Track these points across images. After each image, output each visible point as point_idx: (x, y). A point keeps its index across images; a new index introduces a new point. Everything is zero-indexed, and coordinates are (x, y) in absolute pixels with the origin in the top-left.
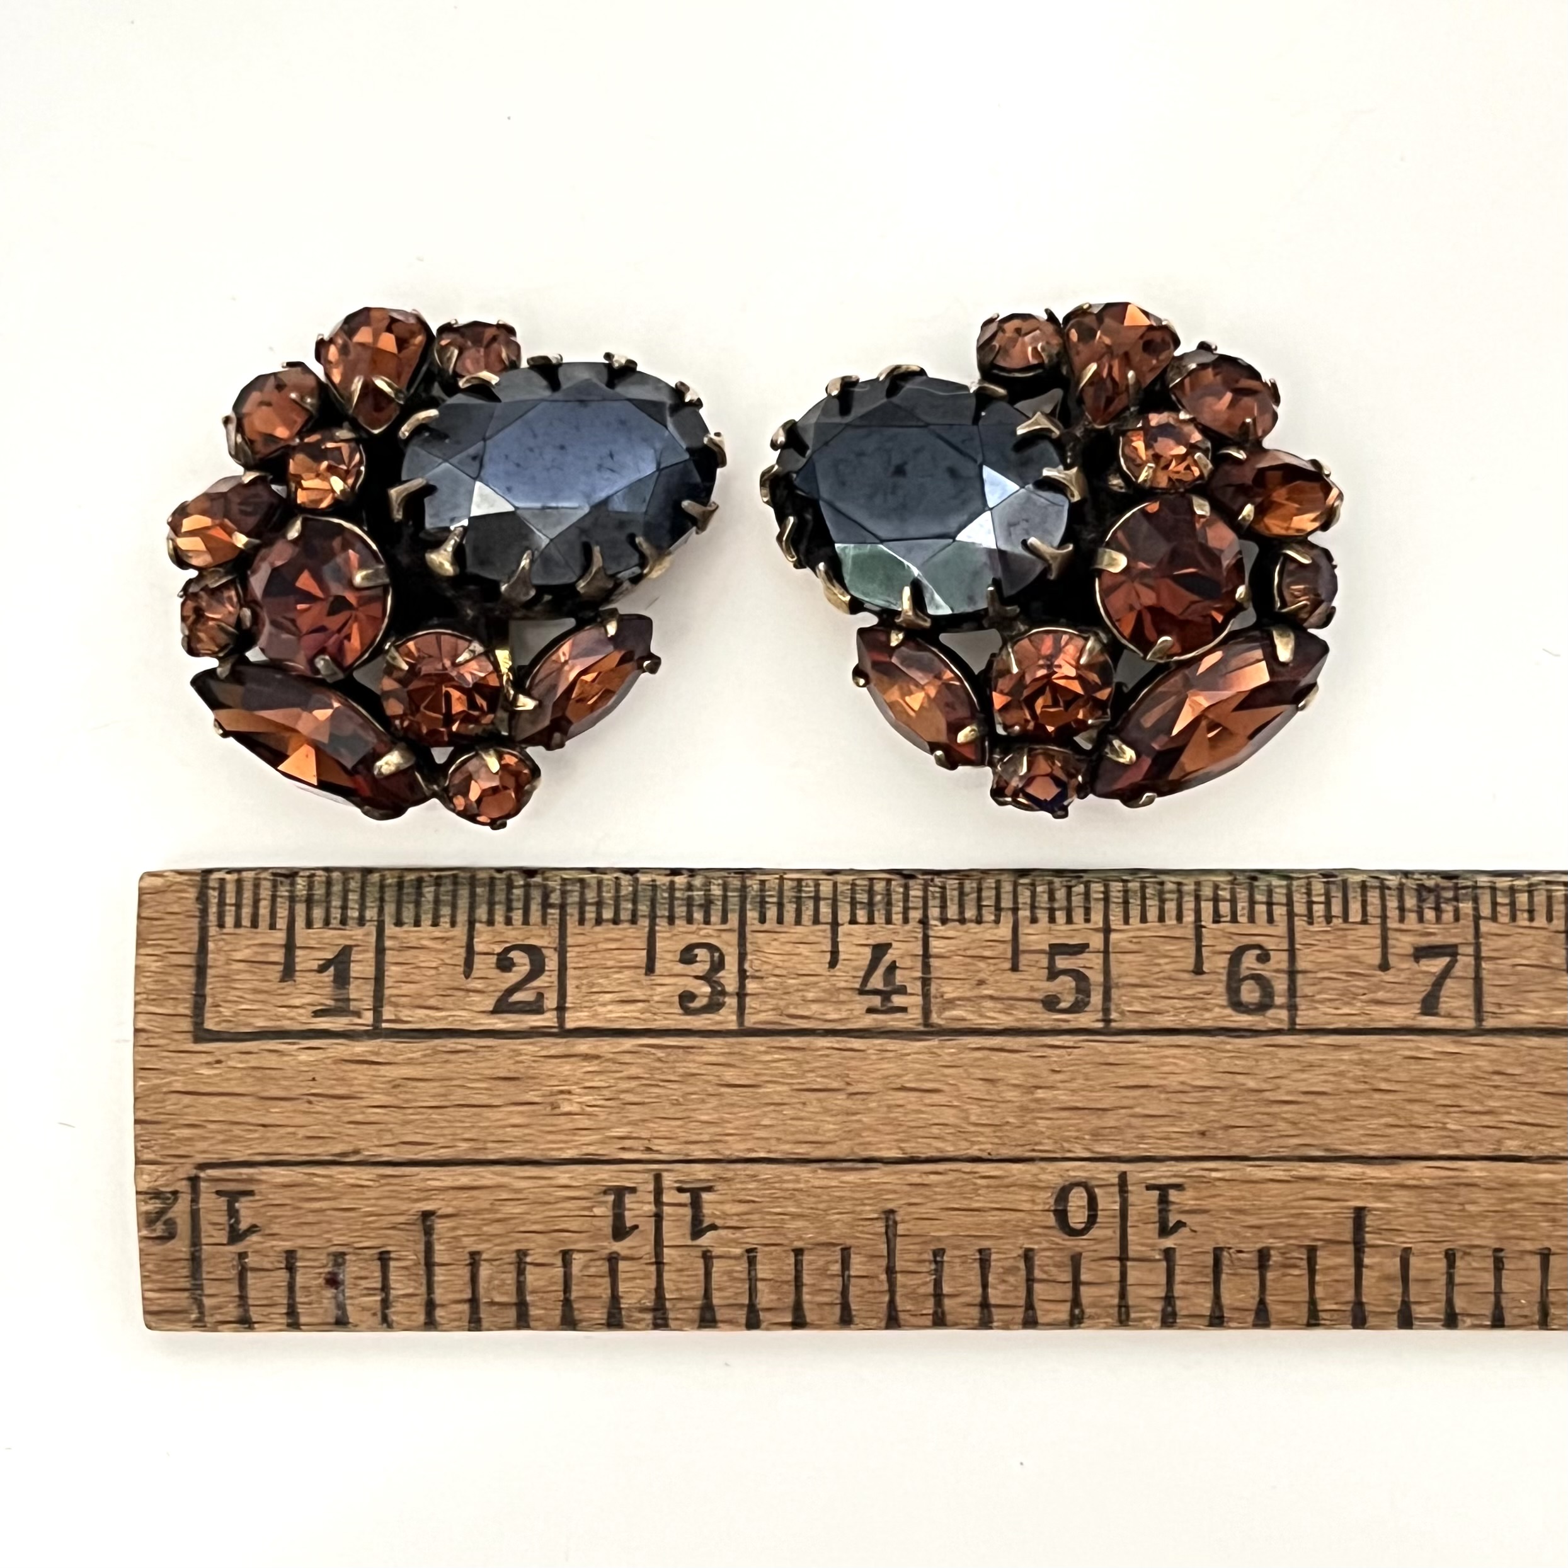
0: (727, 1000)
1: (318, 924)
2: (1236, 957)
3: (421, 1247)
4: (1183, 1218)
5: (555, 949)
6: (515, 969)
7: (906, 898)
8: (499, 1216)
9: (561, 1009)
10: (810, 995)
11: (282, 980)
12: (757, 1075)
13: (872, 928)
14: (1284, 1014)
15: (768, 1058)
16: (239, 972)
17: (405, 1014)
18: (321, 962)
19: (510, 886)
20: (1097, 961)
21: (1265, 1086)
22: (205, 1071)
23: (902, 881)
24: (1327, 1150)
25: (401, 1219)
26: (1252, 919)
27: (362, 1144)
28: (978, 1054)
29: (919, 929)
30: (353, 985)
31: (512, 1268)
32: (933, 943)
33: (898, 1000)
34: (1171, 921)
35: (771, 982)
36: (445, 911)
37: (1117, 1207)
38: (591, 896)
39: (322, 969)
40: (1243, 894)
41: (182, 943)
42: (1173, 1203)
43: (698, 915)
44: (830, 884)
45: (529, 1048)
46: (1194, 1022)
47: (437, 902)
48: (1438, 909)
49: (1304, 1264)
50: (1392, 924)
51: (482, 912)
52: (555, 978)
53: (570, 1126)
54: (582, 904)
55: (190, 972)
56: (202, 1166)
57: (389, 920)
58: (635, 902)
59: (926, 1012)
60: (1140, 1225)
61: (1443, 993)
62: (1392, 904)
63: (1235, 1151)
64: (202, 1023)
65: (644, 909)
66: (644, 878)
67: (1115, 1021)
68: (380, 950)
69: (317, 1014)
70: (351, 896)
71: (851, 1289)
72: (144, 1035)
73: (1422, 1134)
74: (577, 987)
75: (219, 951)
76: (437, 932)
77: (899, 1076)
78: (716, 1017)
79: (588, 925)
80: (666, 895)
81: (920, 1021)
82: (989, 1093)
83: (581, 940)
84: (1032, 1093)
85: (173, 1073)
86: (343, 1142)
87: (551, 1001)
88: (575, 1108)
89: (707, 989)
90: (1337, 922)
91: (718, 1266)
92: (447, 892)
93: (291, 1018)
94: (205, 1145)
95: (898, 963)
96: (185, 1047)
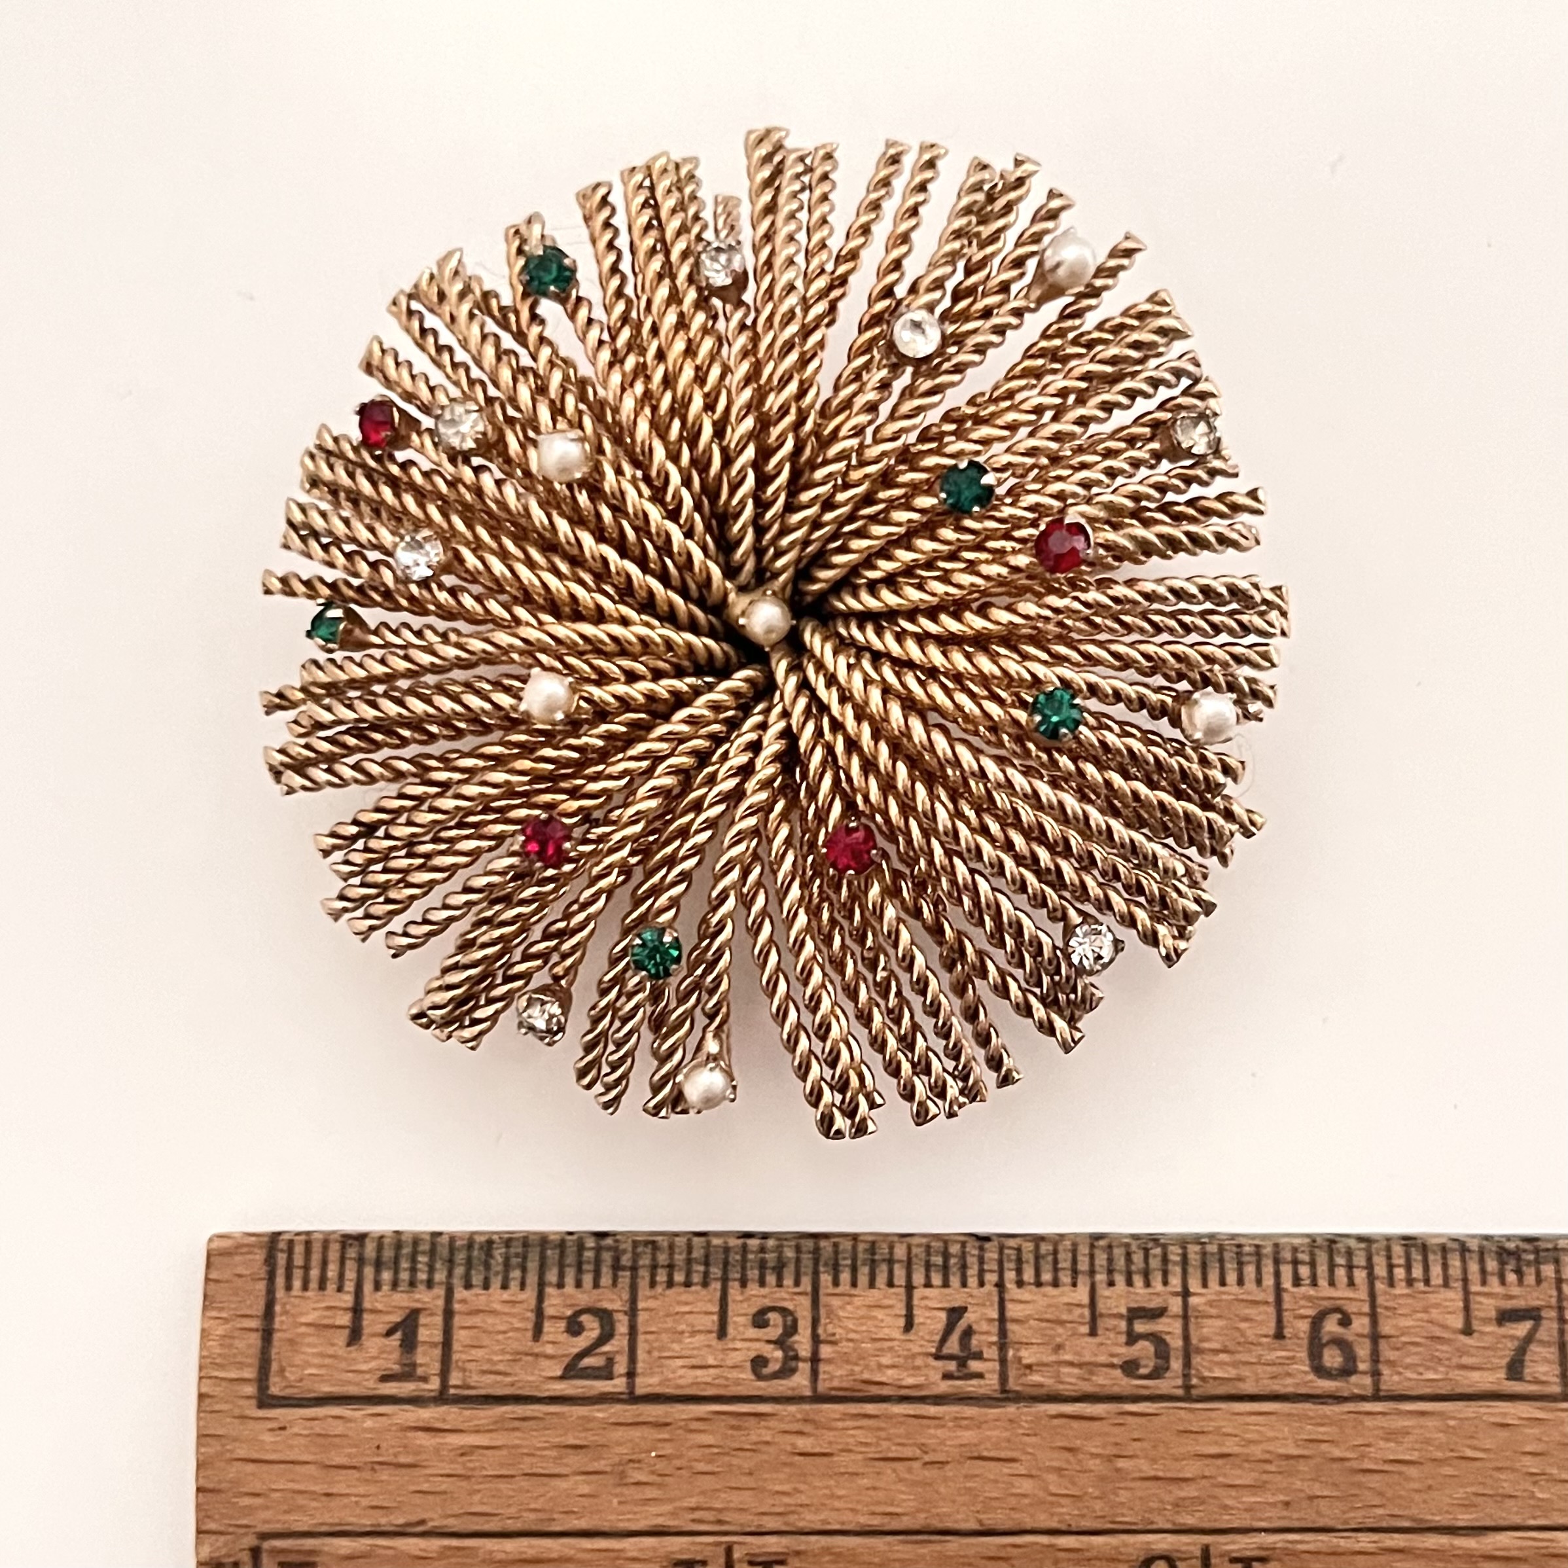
0: (801, 1365)
1: (386, 1286)
2: (1317, 1322)
5: (626, 1313)
6: (584, 1333)
7: (981, 1261)
9: (631, 1374)
10: (886, 1360)
11: (349, 1344)
12: (830, 1443)
13: (946, 1291)
14: (1368, 1380)
15: (840, 1424)
16: (303, 1335)
17: (474, 1379)
18: (388, 1327)
19: (581, 1247)
20: (1176, 1327)
21: (1348, 1455)
22: (268, 1438)
23: (977, 1244)
24: (1414, 1520)
26: (1332, 1283)
27: (426, 1515)
28: (1056, 1422)
29: (995, 1290)
30: (420, 1350)
32: (1009, 1306)
33: (975, 1365)
34: (1250, 1284)
35: (845, 1346)
36: (516, 1274)
38: (662, 1258)
39: (389, 1333)
40: (1322, 1258)
41: (251, 1306)
43: (771, 1279)
44: (904, 1247)
45: (600, 1413)
46: (1277, 1387)
47: (507, 1264)
48: (1519, 1272)
50: (1475, 1288)
51: (552, 1276)
52: (625, 1342)
53: (640, 1496)
54: (654, 1267)
55: (256, 1335)
56: (264, 1536)
57: (457, 1282)
58: (707, 1264)
59: (1003, 1378)
61: (1527, 1358)
62: (1474, 1267)
63: (1321, 1523)
64: (267, 1388)
65: (716, 1271)
66: (716, 1241)
67: (1193, 1387)
68: (448, 1314)
69: (385, 1378)
70: (421, 1258)
72: (208, 1401)
73: (1511, 1502)
74: (649, 1352)
75: (285, 1313)
76: (506, 1295)
77: (976, 1445)
78: (789, 1383)
79: (659, 1289)
80: (738, 1257)
81: (997, 1387)
82: (1068, 1462)
83: (651, 1304)
84: (1112, 1462)
85: (235, 1440)
86: (407, 1511)
87: (621, 1367)
88: (642, 1478)
89: (779, 1354)
92: (517, 1255)
93: (358, 1384)
94: (267, 1515)
95: (975, 1327)
96: (248, 1413)
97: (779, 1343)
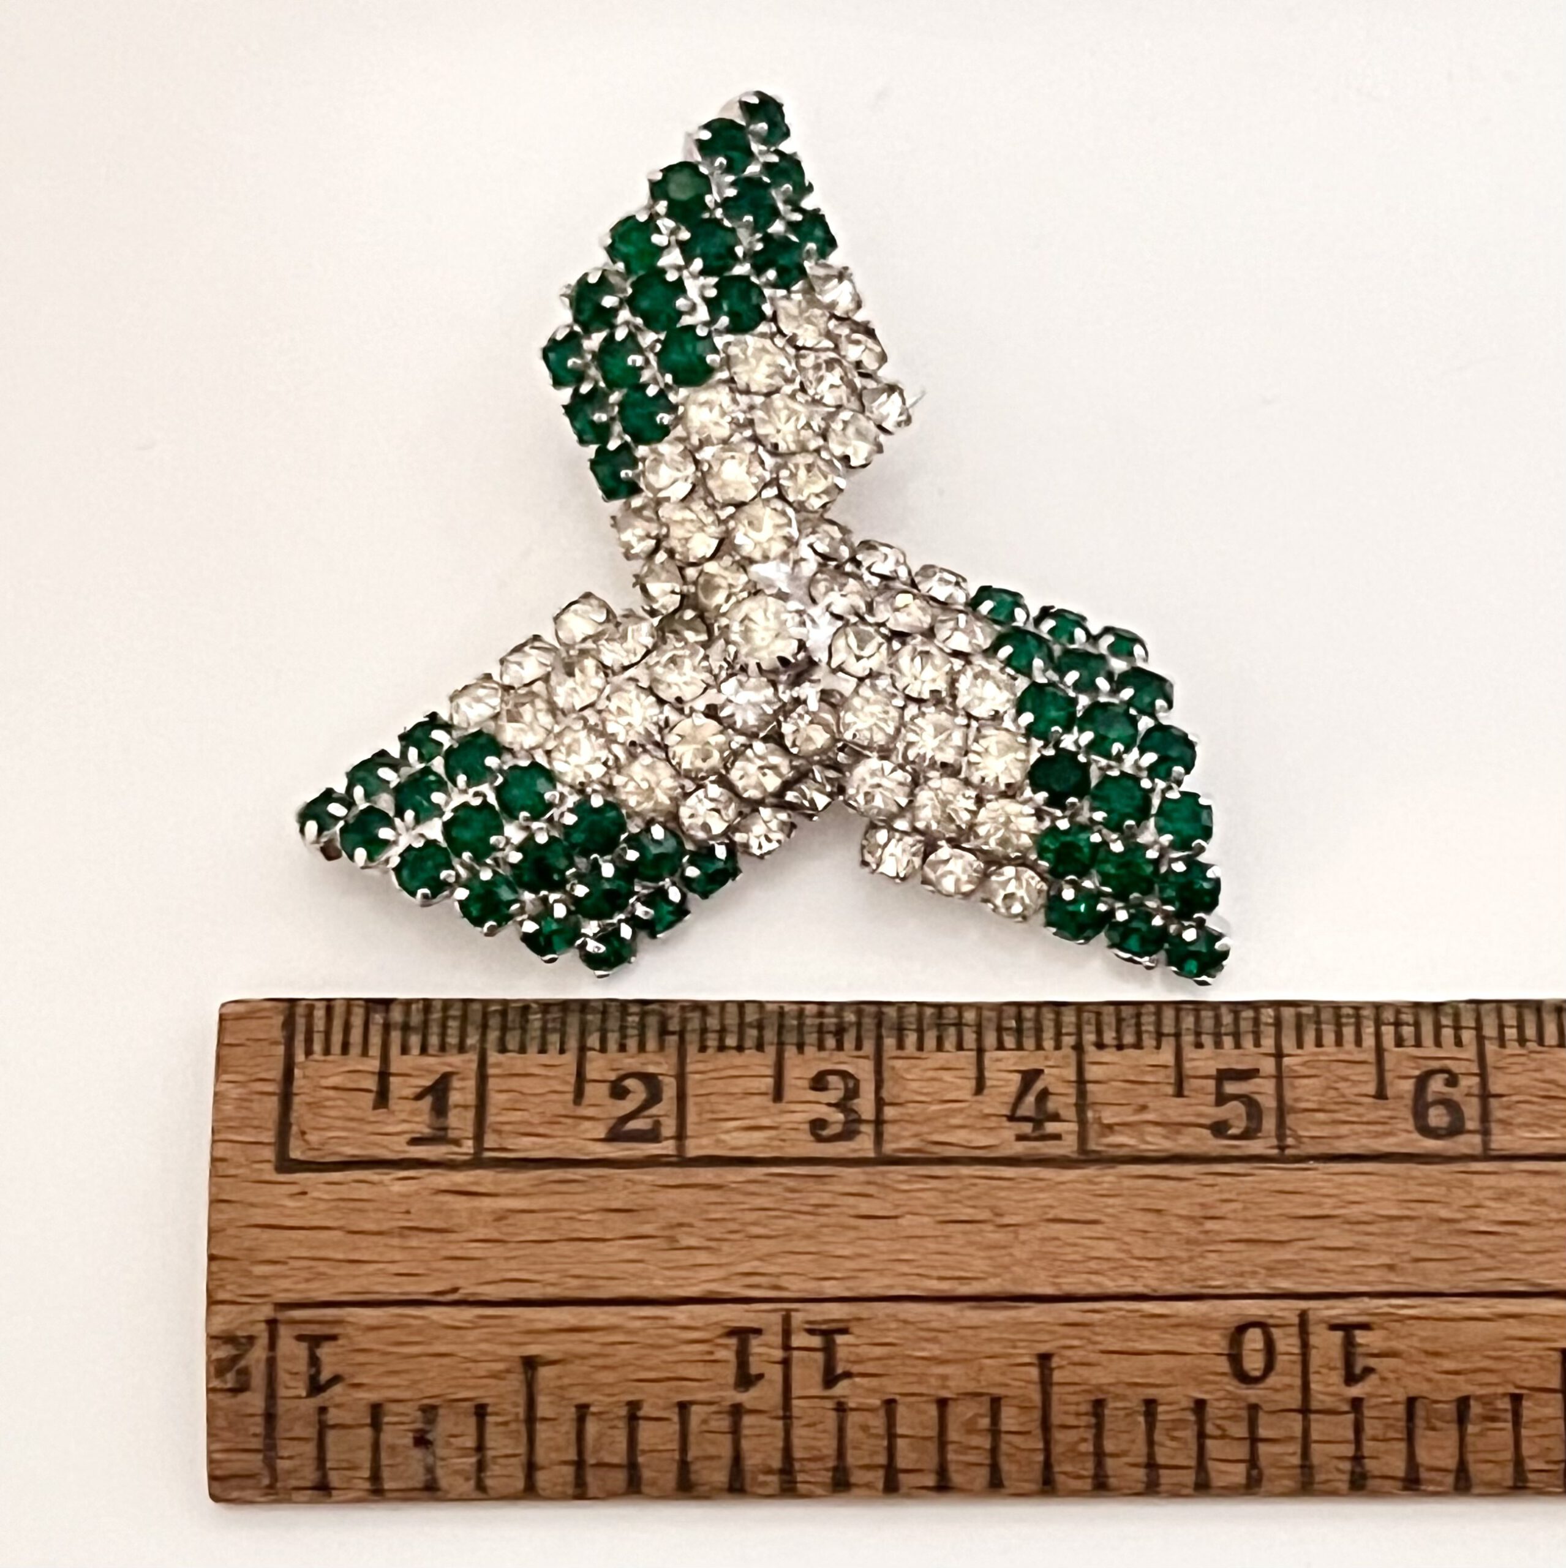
0: (864, 1127)
1: (415, 1050)
2: (1422, 1081)
3: (521, 1399)
4: (1372, 1362)
5: (674, 1076)
6: (630, 1096)
7: (1058, 1025)
8: (609, 1361)
9: (680, 1136)
10: (956, 1121)
11: (375, 1108)
12: (897, 1206)
13: (1020, 1054)
14: (1477, 1139)
15: (907, 1186)
16: (328, 1099)
17: (509, 1143)
18: (419, 1090)
19: (624, 1013)
20: (1269, 1087)
21: (1460, 1215)
22: (290, 1203)
23: (1052, 1010)
24: (1528, 1285)
25: (501, 1366)
26: (1438, 1043)
27: (459, 1282)
28: (1142, 1183)
29: (1073, 1055)
30: (452, 1113)
31: (622, 1424)
32: (1089, 1068)
33: (1051, 1127)
34: (1349, 1045)
35: (911, 1109)
36: (554, 1039)
37: (1296, 1350)
38: (713, 1023)
39: (419, 1097)
40: (1427, 1019)
41: (268, 1070)
42: (1361, 1345)
43: (831, 1042)
44: (974, 1013)
45: (650, 1176)
46: (1380, 1147)
47: (544, 1030)
49: (1509, 1416)
51: (593, 1040)
52: (674, 1105)
53: (691, 1262)
54: (704, 1031)
55: (275, 1099)
56: (283, 1307)
57: (491, 1046)
58: (760, 1026)
59: (1082, 1137)
60: (1324, 1371)
63: (1429, 1287)
64: (287, 1151)
65: (770, 1035)
66: (769, 1007)
67: (1289, 1147)
68: (482, 1078)
69: (414, 1142)
70: (452, 1023)
71: (1004, 1448)
72: (221, 1167)
74: (700, 1114)
75: (305, 1077)
76: (544, 1059)
77: (1051, 1207)
78: (851, 1145)
79: (710, 1051)
80: (794, 1023)
81: (1075, 1148)
82: (1152, 1223)
83: (701, 1067)
84: (1201, 1224)
85: (252, 1205)
86: (439, 1279)
88: (693, 1242)
89: (841, 1117)
90: (1532, 1045)
91: (853, 1418)
92: (554, 1020)
93: (385, 1147)
94: (285, 1284)
95: (1051, 1090)
96: (267, 1177)
97: (840, 1106)
